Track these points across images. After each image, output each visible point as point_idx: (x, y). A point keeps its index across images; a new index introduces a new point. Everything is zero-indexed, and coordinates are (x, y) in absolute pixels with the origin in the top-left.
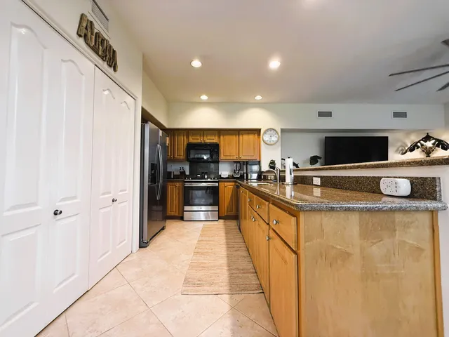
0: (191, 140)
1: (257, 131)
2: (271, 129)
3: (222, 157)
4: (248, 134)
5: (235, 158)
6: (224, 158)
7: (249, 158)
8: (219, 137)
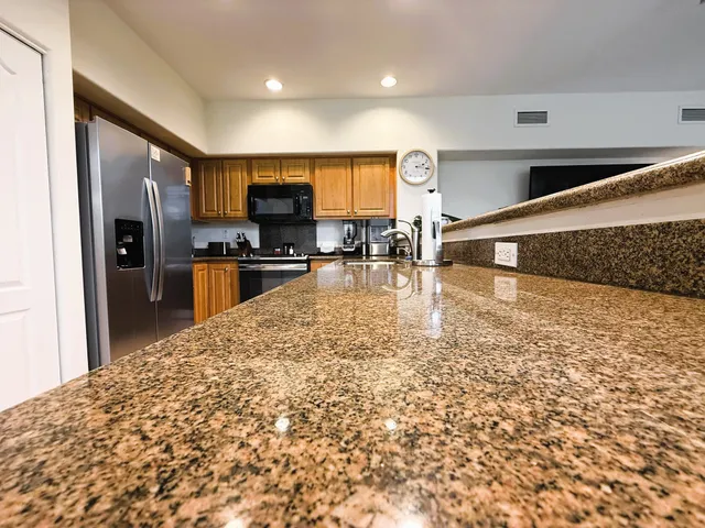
0: (258, 179)
1: (390, 158)
2: (417, 153)
3: (319, 212)
4: (371, 163)
5: (344, 213)
6: (324, 213)
7: (373, 212)
8: (312, 171)
